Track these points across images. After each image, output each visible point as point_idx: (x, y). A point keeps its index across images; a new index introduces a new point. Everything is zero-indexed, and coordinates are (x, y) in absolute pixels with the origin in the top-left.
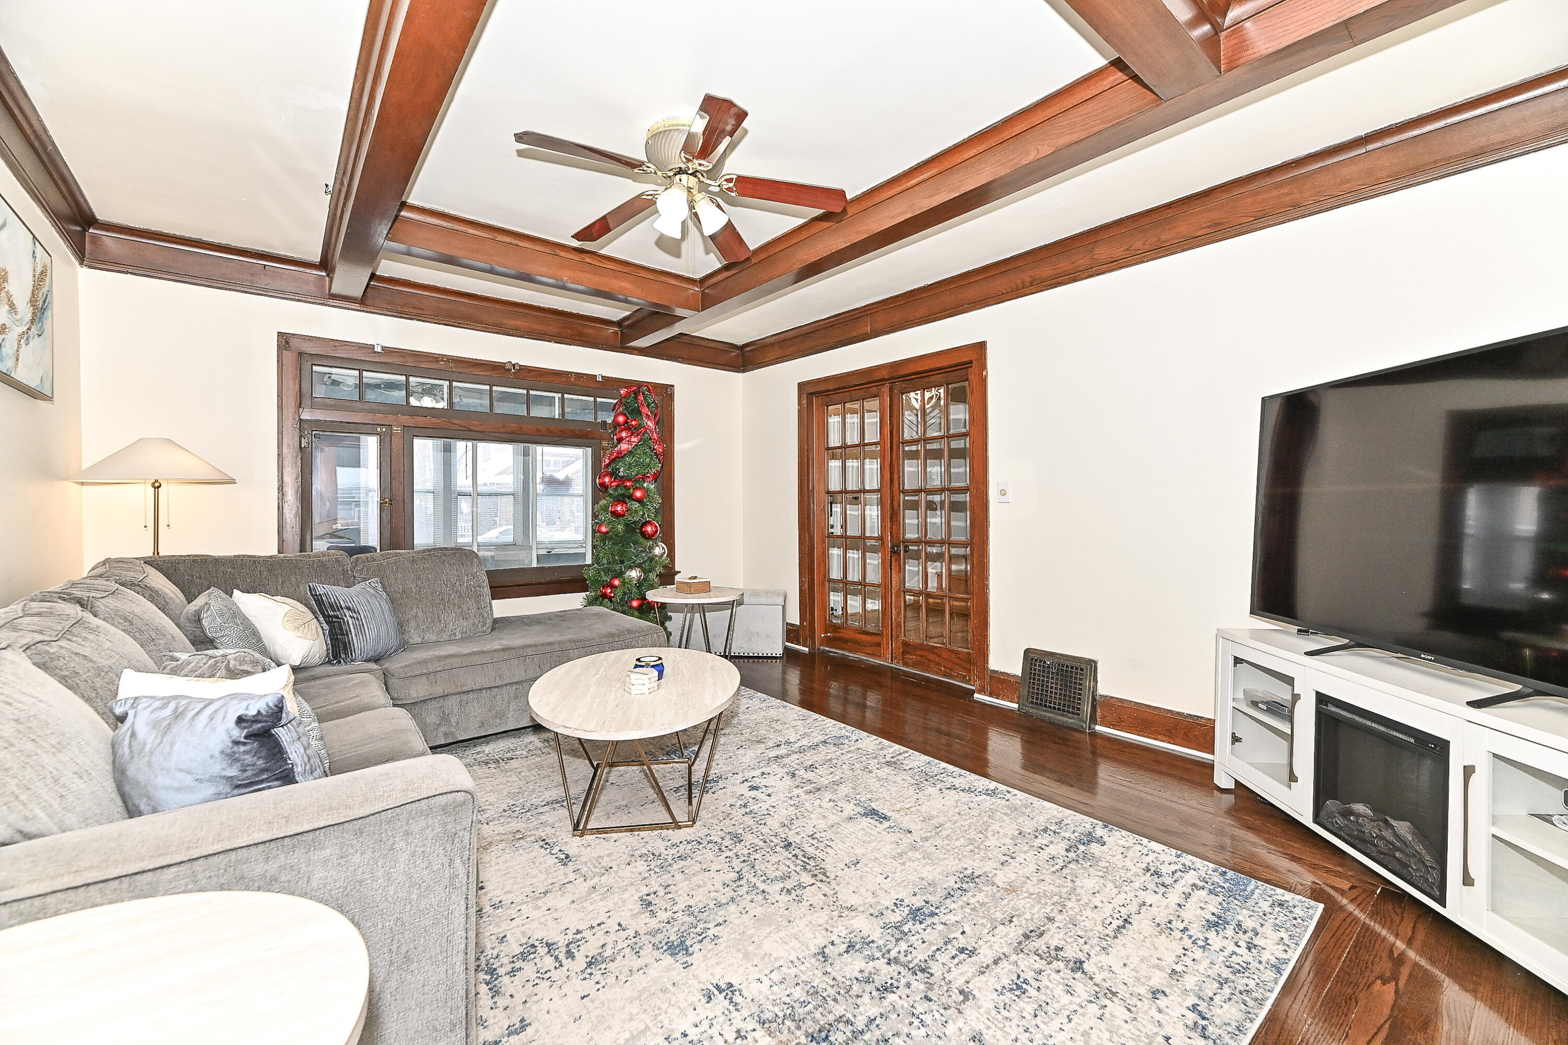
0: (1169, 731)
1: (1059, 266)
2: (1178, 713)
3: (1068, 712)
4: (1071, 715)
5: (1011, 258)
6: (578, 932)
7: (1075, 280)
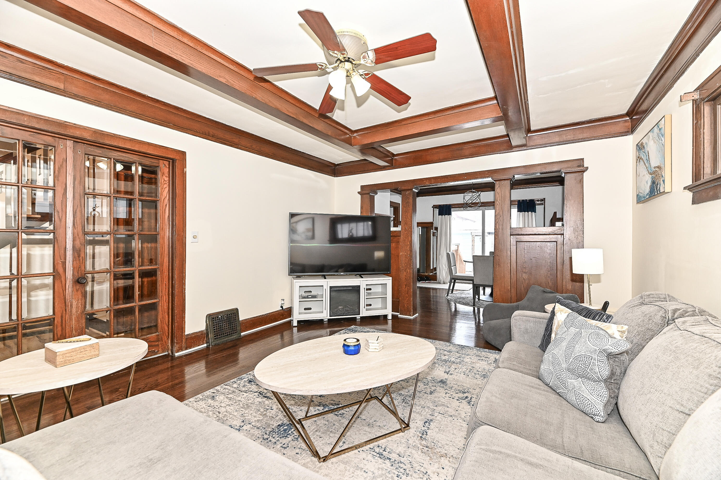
0: (261, 323)
1: (226, 136)
2: (262, 315)
3: (233, 333)
4: (234, 334)
5: (208, 118)
6: (457, 400)
7: (231, 146)
